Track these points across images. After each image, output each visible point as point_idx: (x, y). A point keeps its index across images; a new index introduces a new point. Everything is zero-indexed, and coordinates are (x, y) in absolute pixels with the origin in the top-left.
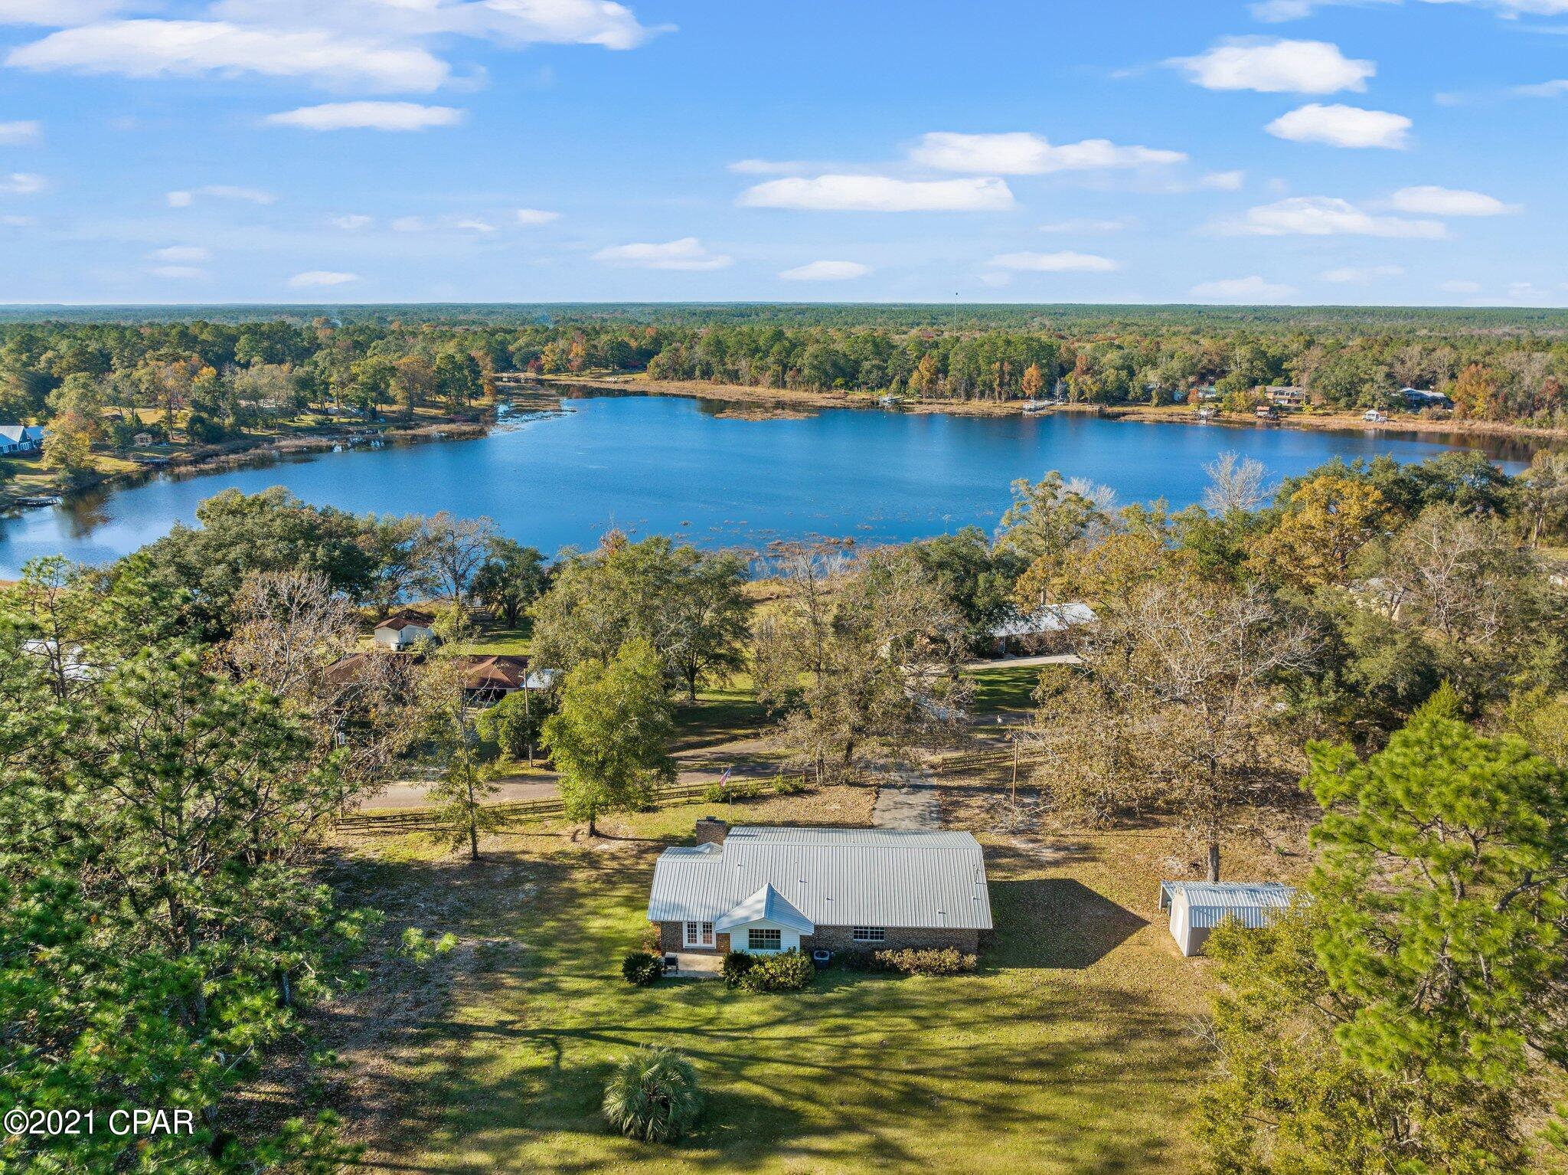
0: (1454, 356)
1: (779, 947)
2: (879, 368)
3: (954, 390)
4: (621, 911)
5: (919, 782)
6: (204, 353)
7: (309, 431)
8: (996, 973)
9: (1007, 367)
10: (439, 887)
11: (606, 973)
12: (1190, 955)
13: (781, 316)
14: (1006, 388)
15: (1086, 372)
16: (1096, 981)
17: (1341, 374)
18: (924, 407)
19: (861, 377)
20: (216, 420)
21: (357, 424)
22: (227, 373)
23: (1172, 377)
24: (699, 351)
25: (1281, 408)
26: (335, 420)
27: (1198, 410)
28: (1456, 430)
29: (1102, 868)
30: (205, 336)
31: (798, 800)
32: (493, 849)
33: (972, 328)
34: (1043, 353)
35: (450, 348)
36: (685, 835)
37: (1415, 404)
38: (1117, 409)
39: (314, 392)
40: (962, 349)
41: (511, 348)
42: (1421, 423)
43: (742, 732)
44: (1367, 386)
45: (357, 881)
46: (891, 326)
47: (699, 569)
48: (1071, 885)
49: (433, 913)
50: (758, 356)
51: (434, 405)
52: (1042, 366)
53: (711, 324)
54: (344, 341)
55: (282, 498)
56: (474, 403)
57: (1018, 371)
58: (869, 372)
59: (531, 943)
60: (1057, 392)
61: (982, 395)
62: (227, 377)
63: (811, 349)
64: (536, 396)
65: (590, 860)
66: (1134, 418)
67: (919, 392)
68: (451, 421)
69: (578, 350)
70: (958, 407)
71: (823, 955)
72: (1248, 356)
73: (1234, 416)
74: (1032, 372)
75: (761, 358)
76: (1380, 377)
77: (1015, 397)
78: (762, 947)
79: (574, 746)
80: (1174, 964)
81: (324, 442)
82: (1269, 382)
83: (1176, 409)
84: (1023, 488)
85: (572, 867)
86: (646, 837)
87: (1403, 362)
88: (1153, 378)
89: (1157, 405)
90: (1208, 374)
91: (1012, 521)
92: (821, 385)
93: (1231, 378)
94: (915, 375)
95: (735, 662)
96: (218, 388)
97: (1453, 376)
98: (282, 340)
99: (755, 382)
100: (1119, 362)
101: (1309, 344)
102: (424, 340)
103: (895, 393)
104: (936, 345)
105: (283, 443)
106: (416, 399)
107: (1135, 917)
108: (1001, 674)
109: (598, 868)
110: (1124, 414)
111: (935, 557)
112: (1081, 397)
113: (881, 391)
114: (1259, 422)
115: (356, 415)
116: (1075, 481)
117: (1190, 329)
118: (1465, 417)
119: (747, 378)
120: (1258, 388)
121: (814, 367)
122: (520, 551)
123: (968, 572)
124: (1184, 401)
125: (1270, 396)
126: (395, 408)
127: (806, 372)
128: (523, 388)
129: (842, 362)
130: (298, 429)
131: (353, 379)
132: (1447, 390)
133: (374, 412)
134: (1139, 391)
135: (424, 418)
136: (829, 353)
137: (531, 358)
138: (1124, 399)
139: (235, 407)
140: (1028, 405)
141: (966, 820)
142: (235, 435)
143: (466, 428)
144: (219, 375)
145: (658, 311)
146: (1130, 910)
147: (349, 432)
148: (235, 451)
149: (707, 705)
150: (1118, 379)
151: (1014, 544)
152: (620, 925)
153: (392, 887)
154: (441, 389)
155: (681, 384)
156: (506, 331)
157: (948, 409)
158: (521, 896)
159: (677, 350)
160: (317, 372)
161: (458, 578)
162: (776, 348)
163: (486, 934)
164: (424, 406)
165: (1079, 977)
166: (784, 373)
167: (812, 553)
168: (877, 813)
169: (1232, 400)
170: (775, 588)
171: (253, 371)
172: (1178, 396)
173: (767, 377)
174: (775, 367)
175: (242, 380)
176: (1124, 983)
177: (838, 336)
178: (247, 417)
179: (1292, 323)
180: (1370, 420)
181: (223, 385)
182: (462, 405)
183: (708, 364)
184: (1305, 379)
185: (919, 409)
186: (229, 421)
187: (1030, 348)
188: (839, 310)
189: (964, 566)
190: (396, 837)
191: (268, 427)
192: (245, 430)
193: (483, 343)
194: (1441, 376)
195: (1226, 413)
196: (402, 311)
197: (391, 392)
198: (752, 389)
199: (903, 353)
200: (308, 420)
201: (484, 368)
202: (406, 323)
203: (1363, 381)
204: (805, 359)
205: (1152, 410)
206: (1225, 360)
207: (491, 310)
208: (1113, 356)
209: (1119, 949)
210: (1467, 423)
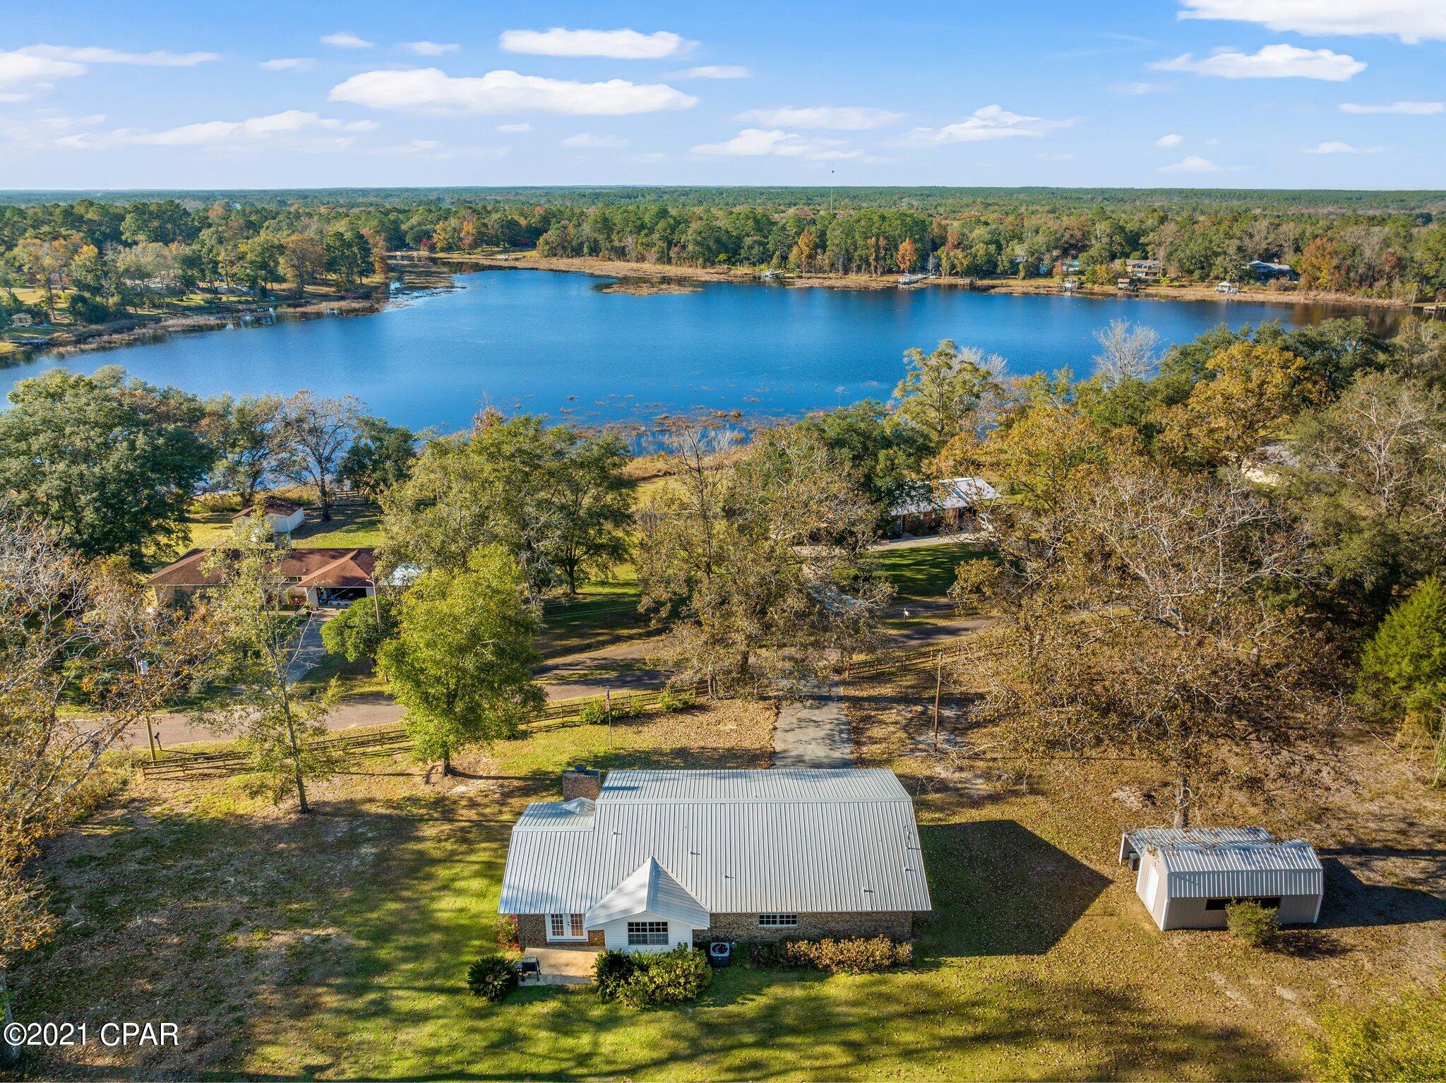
0: (1299, 230)
1: (666, 942)
2: (760, 243)
3: (832, 265)
4: (476, 884)
5: (824, 691)
6: (91, 233)
7: (199, 310)
8: (937, 966)
9: (882, 242)
10: (256, 853)
11: (450, 983)
12: (1167, 929)
13: (666, 197)
14: (882, 262)
15: (957, 246)
16: (1061, 975)
17: (1196, 247)
18: (804, 281)
19: (743, 253)
20: (98, 299)
21: (247, 302)
22: (110, 252)
23: (1036, 251)
24: (587, 228)
25: (1139, 280)
26: (224, 299)
27: (1063, 283)
28: (1302, 301)
29: (1043, 803)
30: (91, 215)
31: (688, 719)
32: (330, 797)
33: (845, 207)
34: (917, 229)
35: (341, 226)
36: (558, 770)
37: (1264, 276)
38: (986, 282)
39: (202, 271)
40: (840, 225)
41: (404, 227)
42: (1270, 294)
43: (625, 632)
44: (1220, 259)
45: (157, 846)
46: (770, 205)
47: (574, 452)
48: (1011, 829)
49: (243, 892)
50: (643, 233)
51: (325, 283)
52: (915, 241)
53: (600, 205)
54: (236, 221)
55: (117, 379)
56: (365, 281)
57: (893, 245)
58: (751, 248)
59: (359, 936)
60: (930, 266)
61: (859, 269)
62: (110, 255)
63: (694, 226)
64: (428, 274)
65: (444, 808)
66: (1003, 290)
67: (799, 267)
68: (342, 298)
69: (469, 228)
70: (836, 280)
71: (722, 950)
72: (1108, 231)
73: (1097, 288)
74: (906, 247)
75: (646, 235)
76: (1232, 250)
77: (890, 271)
78: (645, 942)
79: (414, 676)
80: (1150, 943)
81: (212, 320)
82: (1127, 256)
83: (1042, 282)
84: (916, 357)
85: (421, 819)
86: (511, 773)
87: (1251, 236)
88: (1020, 252)
89: (1024, 278)
90: (1072, 248)
91: (906, 392)
92: (705, 261)
93: (1093, 252)
94: (795, 250)
95: (617, 551)
96: (101, 267)
97: (1297, 249)
98: (172, 220)
99: (641, 259)
100: (988, 237)
101: (1163, 220)
102: (319, 220)
103: (776, 268)
104: (814, 222)
105: (171, 322)
106: (306, 277)
107: (1092, 872)
108: (901, 556)
109: (451, 821)
110: (993, 287)
111: (831, 433)
112: (953, 271)
113: (762, 266)
114: (1120, 293)
115: (245, 294)
116: (965, 350)
117: (1047, 208)
118: (1310, 288)
119: (634, 254)
120: (1118, 262)
121: (698, 243)
122: (390, 431)
123: (866, 448)
124: (1049, 274)
125: (1129, 269)
126: (284, 286)
127: (690, 248)
128: (416, 266)
129: (724, 238)
130: (189, 308)
131: (242, 257)
132: (1292, 262)
133: (264, 290)
134: (1007, 265)
135: (315, 296)
136: (712, 229)
137: (423, 237)
138: (993, 273)
139: (120, 288)
140: (902, 279)
141: (881, 741)
142: (120, 314)
143: (355, 305)
144: (101, 254)
145: (548, 193)
146: (1085, 862)
147: (239, 311)
148: (119, 331)
149: (589, 600)
150: (987, 254)
151: (908, 416)
152: (473, 905)
153: (197, 854)
154: (331, 266)
155: (570, 260)
156: (399, 211)
157: (827, 283)
158: (355, 862)
159: (565, 228)
160: (205, 250)
161: (323, 461)
162: (661, 225)
163: (306, 924)
164: (314, 284)
165: (1040, 967)
166: (669, 249)
167: (699, 429)
168: (779, 734)
169: (1094, 273)
170: (661, 465)
171: (137, 249)
172: (1043, 269)
173: (653, 254)
174: (660, 243)
175: (124, 259)
176: (1095, 976)
177: (720, 214)
178: (130, 297)
179: (1138, 203)
180: (1223, 292)
181: (105, 264)
182: (353, 282)
183: (596, 241)
184: (1162, 253)
185: (800, 283)
186: (112, 301)
187: (903, 223)
188: (720, 192)
189: (863, 443)
190: (217, 781)
191: (155, 306)
192: (131, 310)
193: (375, 222)
194: (1286, 250)
195: (1089, 285)
196: (303, 195)
197: (281, 270)
198: (639, 265)
199: (784, 228)
200: (198, 299)
201: (375, 245)
202: (306, 206)
203: (1216, 254)
204: (689, 235)
205: (1020, 283)
206: (1086, 235)
207: (388, 193)
208: (980, 232)
209: (1080, 924)
210: (1312, 294)
